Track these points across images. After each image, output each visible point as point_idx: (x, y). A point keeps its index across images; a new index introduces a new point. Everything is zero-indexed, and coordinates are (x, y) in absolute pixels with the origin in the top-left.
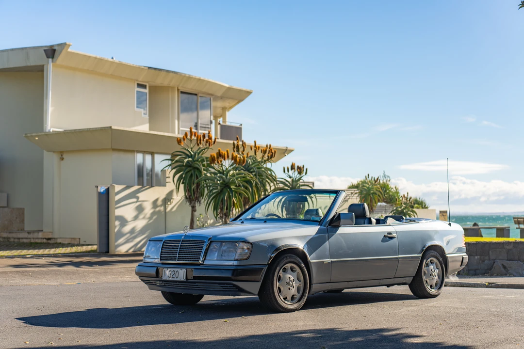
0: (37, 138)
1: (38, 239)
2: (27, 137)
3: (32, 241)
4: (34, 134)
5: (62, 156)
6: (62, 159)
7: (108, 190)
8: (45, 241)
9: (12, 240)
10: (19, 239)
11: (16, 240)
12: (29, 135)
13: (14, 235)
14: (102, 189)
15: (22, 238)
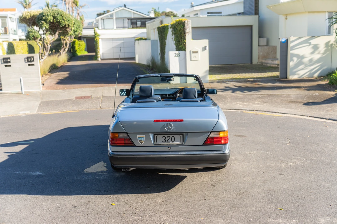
0: (272, 8)
1: (273, 64)
2: (267, 7)
3: (271, 65)
4: (270, 6)
5: (286, 16)
6: (287, 19)
7: (287, 40)
8: (276, 66)
9: (264, 64)
10: (266, 64)
11: (265, 65)
12: (268, 6)
13: (267, 61)
14: (283, 40)
15: (267, 64)
